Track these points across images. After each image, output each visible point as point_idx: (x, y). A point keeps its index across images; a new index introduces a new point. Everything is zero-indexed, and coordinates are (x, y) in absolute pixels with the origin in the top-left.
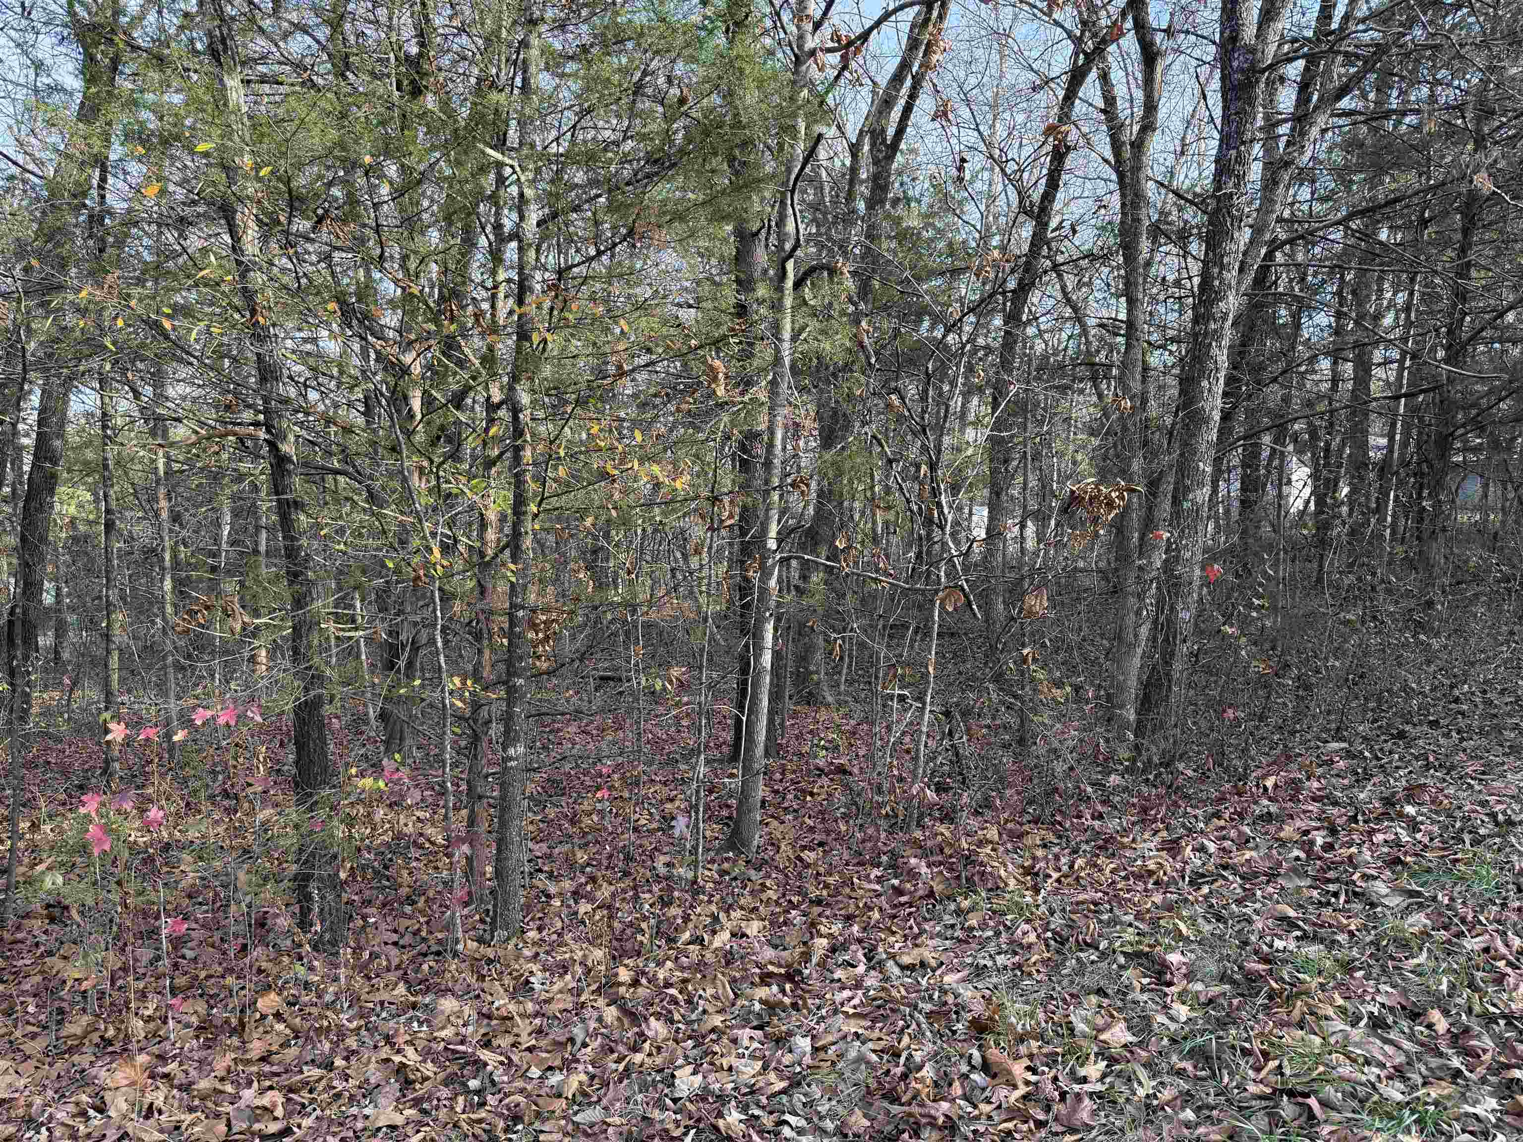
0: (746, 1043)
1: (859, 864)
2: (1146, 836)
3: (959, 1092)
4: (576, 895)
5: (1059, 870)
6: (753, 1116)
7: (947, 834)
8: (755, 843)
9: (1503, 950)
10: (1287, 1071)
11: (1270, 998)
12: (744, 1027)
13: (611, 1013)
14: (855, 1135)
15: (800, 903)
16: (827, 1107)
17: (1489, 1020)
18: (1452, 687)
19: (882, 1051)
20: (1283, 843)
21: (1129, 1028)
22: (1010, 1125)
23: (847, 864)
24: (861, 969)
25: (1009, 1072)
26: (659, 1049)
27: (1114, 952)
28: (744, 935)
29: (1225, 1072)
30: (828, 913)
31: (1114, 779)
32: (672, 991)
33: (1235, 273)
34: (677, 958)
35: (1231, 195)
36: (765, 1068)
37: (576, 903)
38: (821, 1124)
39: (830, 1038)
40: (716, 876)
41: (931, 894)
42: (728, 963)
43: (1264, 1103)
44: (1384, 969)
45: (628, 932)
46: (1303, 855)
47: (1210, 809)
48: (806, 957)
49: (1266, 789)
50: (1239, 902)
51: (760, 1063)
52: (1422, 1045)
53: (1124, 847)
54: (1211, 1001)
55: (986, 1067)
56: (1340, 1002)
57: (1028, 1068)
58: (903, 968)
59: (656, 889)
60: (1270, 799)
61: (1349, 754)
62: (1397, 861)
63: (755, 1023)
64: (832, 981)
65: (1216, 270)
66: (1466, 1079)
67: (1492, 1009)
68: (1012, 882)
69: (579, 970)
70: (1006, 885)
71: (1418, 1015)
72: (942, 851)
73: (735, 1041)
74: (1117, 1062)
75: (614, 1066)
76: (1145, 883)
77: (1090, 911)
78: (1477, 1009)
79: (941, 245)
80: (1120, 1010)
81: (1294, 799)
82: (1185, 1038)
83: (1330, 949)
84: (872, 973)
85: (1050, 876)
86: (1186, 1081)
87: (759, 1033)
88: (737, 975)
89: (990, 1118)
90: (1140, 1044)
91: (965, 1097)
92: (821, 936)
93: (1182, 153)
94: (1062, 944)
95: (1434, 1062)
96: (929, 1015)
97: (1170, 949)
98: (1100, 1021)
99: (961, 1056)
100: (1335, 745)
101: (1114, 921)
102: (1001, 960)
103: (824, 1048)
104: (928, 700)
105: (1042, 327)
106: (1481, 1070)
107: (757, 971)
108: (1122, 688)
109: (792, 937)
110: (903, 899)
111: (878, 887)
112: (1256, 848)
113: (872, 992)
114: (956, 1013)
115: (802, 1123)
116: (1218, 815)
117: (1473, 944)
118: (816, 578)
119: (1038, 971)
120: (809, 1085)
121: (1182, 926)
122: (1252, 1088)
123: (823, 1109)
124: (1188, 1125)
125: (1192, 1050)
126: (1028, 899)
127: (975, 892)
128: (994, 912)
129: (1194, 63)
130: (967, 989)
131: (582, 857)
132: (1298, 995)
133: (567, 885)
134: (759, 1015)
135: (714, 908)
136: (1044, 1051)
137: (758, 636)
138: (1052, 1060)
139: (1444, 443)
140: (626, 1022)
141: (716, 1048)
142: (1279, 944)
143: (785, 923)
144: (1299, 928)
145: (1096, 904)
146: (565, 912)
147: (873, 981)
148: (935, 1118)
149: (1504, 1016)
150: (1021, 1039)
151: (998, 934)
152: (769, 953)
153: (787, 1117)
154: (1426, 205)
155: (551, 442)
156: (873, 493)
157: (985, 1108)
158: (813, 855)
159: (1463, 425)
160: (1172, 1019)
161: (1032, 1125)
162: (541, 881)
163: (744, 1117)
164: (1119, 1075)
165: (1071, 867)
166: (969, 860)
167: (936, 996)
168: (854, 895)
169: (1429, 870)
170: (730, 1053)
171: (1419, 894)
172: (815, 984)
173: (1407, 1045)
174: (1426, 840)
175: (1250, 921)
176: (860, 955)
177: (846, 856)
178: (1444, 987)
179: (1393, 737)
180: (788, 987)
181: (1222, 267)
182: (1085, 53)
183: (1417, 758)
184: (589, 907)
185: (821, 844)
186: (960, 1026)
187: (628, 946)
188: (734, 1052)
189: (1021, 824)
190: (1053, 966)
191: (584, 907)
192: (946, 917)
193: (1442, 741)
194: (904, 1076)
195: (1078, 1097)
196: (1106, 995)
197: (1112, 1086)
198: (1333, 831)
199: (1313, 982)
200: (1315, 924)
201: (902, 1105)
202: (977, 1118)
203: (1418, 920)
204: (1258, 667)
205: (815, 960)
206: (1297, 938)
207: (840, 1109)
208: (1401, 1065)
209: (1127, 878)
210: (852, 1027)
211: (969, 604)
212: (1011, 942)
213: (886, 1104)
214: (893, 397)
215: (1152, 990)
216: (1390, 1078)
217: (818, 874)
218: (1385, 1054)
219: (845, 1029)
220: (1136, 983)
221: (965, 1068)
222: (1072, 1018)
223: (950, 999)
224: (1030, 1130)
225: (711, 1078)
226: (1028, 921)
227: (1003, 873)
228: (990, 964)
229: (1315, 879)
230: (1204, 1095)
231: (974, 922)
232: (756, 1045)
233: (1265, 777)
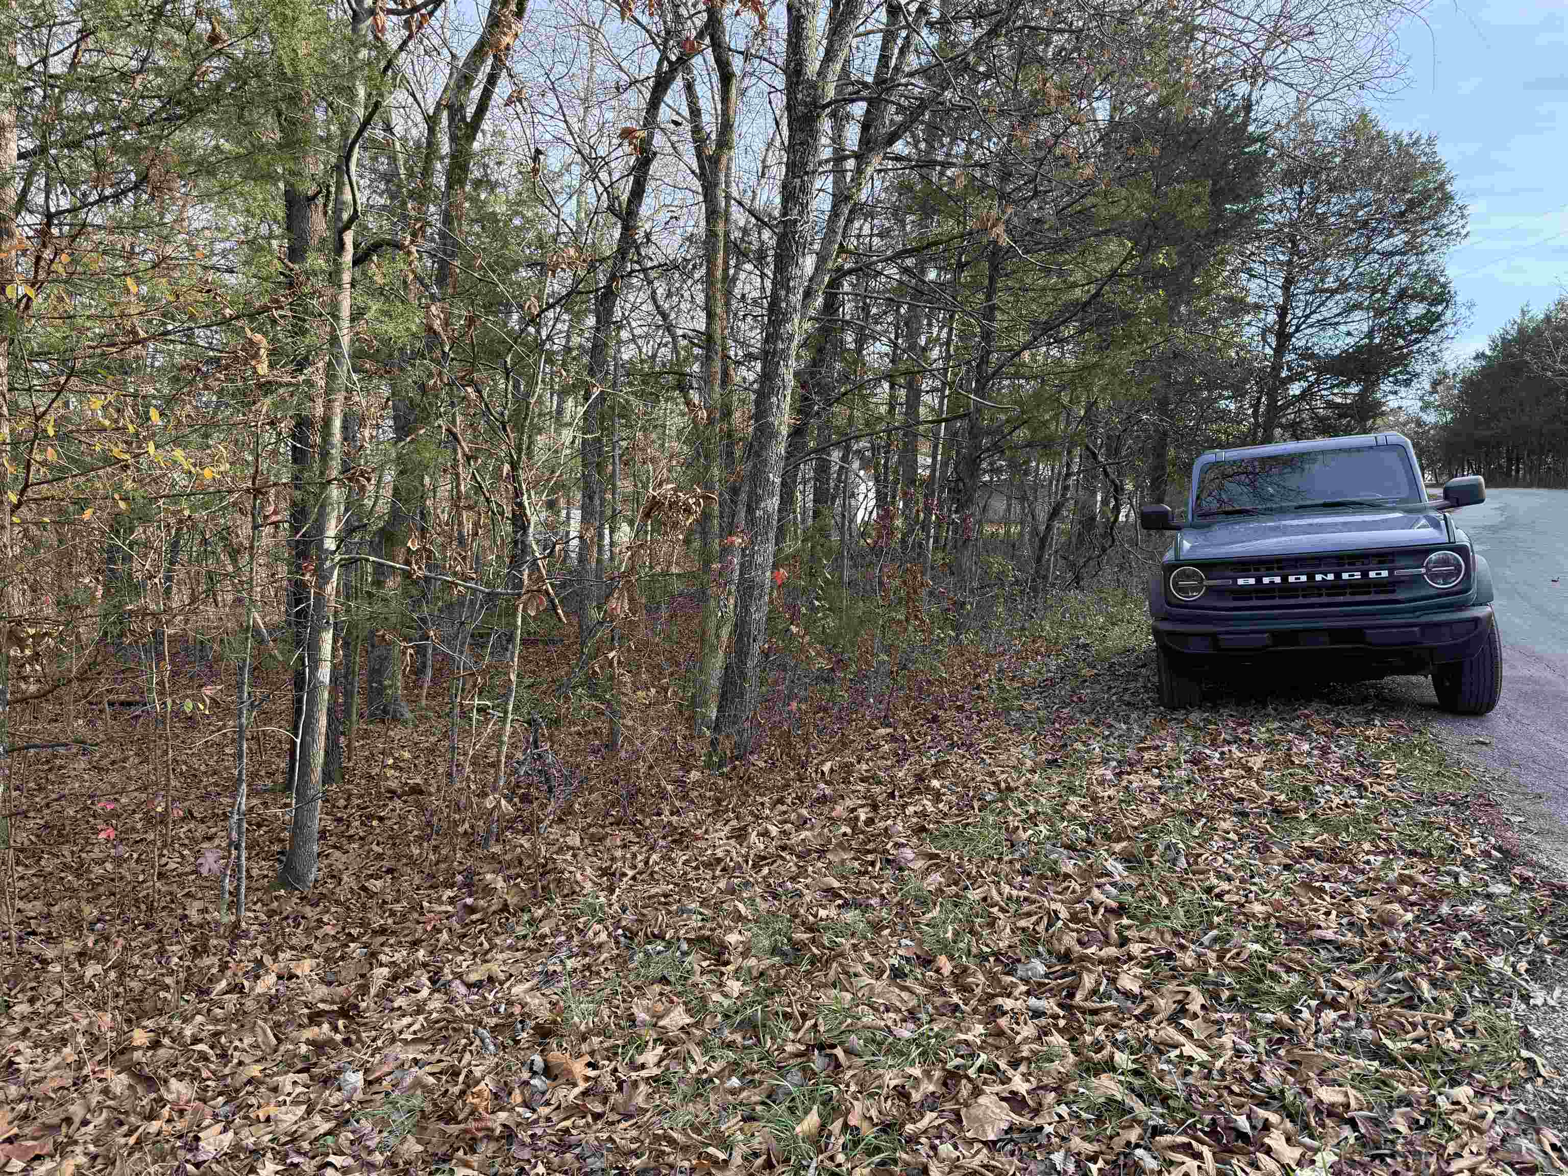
0: (288, 1088)
1: (431, 887)
2: (718, 827)
3: (519, 1099)
4: (83, 956)
5: (634, 867)
6: (292, 1164)
7: (527, 845)
8: (312, 877)
9: (997, 897)
10: (822, 1029)
11: (812, 963)
12: (286, 1073)
13: (119, 1082)
14: (405, 1163)
15: (361, 935)
16: (377, 1140)
17: (984, 957)
18: (976, 676)
19: (441, 1073)
20: (833, 821)
21: (688, 1011)
22: (568, 1123)
23: (418, 889)
24: (425, 993)
25: (570, 1072)
26: (181, 1112)
27: (679, 939)
28: (291, 976)
29: (768, 1037)
30: (392, 941)
31: (695, 775)
32: (201, 1047)
33: (800, 297)
34: (209, 1010)
35: (796, 221)
36: (309, 1112)
37: (82, 965)
38: (370, 1159)
39: (386, 1069)
40: (263, 917)
41: (505, 908)
42: (272, 1009)
43: (799, 1060)
44: (906, 926)
45: (150, 990)
46: (849, 831)
47: (775, 796)
48: (364, 989)
49: (823, 773)
50: (793, 879)
51: (304, 1107)
52: (931, 988)
53: (697, 838)
54: (762, 974)
55: (548, 1071)
56: (869, 958)
57: (589, 1065)
58: (469, 986)
59: (188, 938)
60: (826, 783)
61: (893, 738)
62: (923, 829)
63: (300, 1066)
64: (392, 1010)
65: (783, 293)
66: (962, 1012)
67: (986, 949)
68: (588, 885)
69: (81, 1040)
70: (583, 888)
71: (930, 962)
72: (520, 863)
73: (275, 1090)
74: (674, 1044)
75: (123, 1141)
76: (713, 871)
77: (660, 903)
78: (974, 950)
79: (531, 235)
80: (679, 994)
81: (846, 781)
82: (736, 1012)
83: (864, 912)
84: (436, 995)
85: (625, 875)
86: (735, 1052)
87: (305, 1076)
88: (283, 1019)
89: (548, 1119)
90: (696, 1025)
91: (526, 1104)
92: (381, 965)
93: (763, 174)
94: (631, 939)
95: (939, 1000)
96: (494, 1030)
97: (730, 929)
98: (660, 1008)
99: (523, 1064)
100: (883, 731)
101: (682, 911)
102: (570, 964)
103: (379, 1080)
104: (510, 708)
105: (636, 332)
106: (974, 1003)
107: (306, 1011)
108: (704, 687)
109: (348, 971)
110: (474, 917)
111: (450, 908)
112: (812, 828)
113: (435, 1015)
114: (522, 1022)
115: (349, 1161)
116: (781, 801)
117: (974, 895)
118: (392, 583)
119: (607, 969)
120: (358, 1121)
121: (741, 906)
122: (790, 1048)
123: (372, 1144)
124: (733, 1092)
125: (742, 1022)
126: (602, 899)
127: (551, 900)
128: (568, 917)
129: (768, 89)
130: (535, 996)
131: (90, 912)
132: (836, 957)
133: (70, 946)
134: (306, 1058)
135: (258, 952)
136: (606, 1045)
137: (314, 647)
138: (612, 1054)
139: (972, 464)
140: (140, 1090)
141: (253, 1100)
142: (822, 913)
143: (342, 958)
144: (840, 896)
145: (666, 896)
146: (66, 977)
147: (436, 1003)
148: (493, 1130)
149: (994, 954)
150: (584, 1038)
151: (570, 938)
152: (322, 991)
153: (332, 1159)
154: (963, 250)
155: (37, 418)
156: (459, 491)
157: (544, 1111)
158: (379, 883)
159: (988, 449)
160: (726, 996)
161: (589, 1118)
162: (34, 945)
163: (280, 1168)
164: (676, 1056)
165: (646, 863)
166: (545, 869)
167: (502, 1010)
168: (422, 919)
169: (946, 835)
170: (268, 1104)
171: (937, 856)
172: (372, 1016)
173: (919, 990)
174: (946, 809)
175: (801, 895)
176: (424, 979)
177: (417, 881)
178: (949, 935)
179: (929, 721)
180: (341, 1023)
181: (788, 290)
182: (669, 62)
183: (945, 739)
184: (99, 969)
185: (390, 871)
186: (525, 1035)
187: (147, 1005)
188: (273, 1101)
189: (603, 827)
190: (621, 961)
191: (92, 969)
192: (518, 929)
193: (965, 723)
194: (463, 1093)
195: (635, 1084)
196: (668, 983)
197: (668, 1069)
198: (875, 807)
199: (846, 943)
200: (854, 892)
201: (459, 1123)
202: (536, 1122)
203: (936, 879)
204: (822, 663)
205: (373, 991)
206: (839, 906)
207: (392, 1141)
208: (914, 1007)
209: (697, 868)
210: (411, 1054)
211: (554, 608)
212: (582, 945)
213: (442, 1125)
214: (469, 390)
215: (710, 972)
216: (904, 1020)
217: (384, 902)
218: (903, 1001)
219: (402, 1056)
220: (696, 967)
221: (525, 1075)
222: (635, 1010)
223: (517, 1010)
224: (588, 1124)
225: (245, 1132)
226: (600, 922)
227: (579, 877)
228: (559, 969)
229: (858, 851)
230: (748, 1062)
231: (546, 930)
232: (300, 1089)
233: (822, 762)
